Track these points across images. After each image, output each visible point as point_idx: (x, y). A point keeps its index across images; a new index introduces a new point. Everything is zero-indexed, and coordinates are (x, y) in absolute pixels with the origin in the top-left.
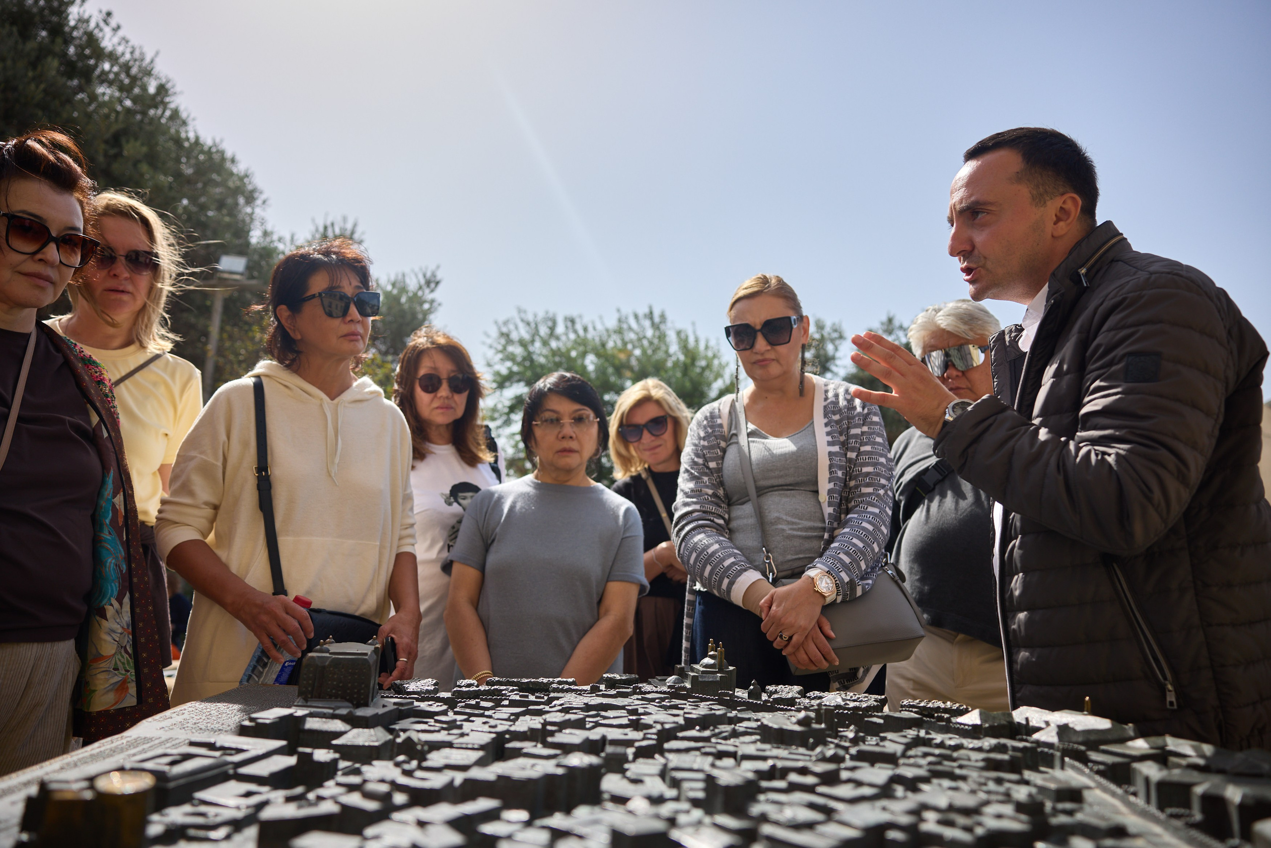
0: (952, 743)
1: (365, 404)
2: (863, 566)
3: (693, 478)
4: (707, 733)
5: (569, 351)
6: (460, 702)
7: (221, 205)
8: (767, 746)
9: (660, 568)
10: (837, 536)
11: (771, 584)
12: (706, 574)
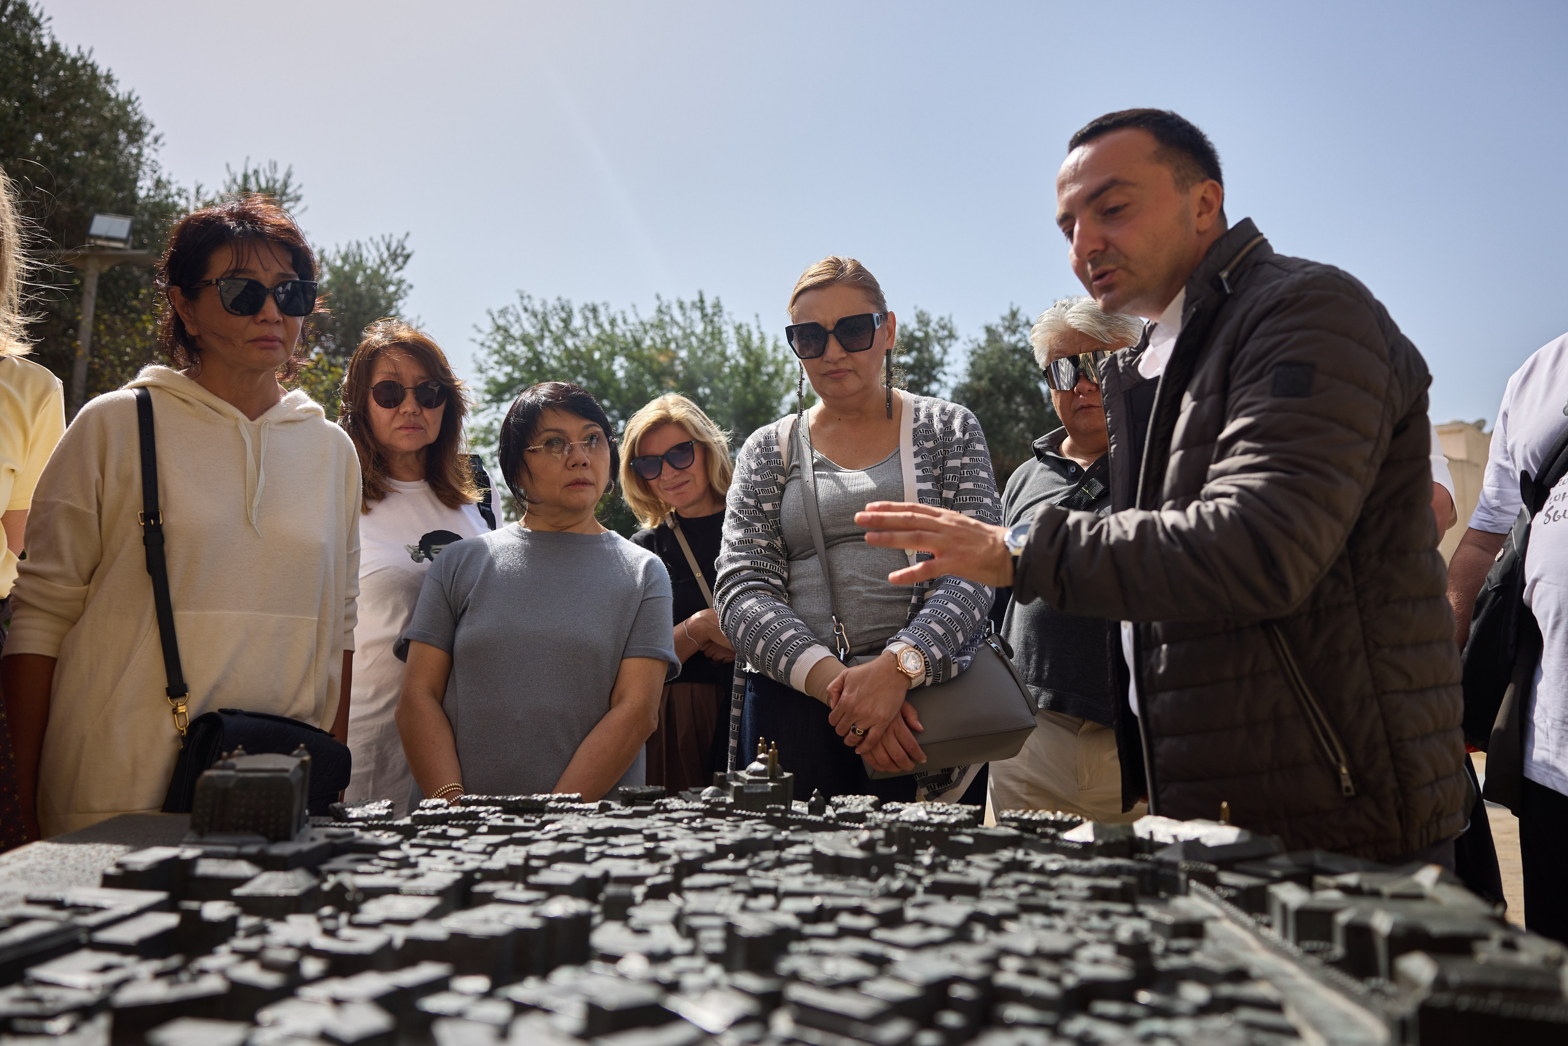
0: (1054, 866)
1: (300, 425)
2: (961, 638)
3: (741, 524)
4: (743, 863)
5: (590, 352)
6: (422, 830)
7: (92, 142)
8: (818, 879)
9: (695, 646)
10: (928, 600)
11: (843, 662)
12: (758, 650)
